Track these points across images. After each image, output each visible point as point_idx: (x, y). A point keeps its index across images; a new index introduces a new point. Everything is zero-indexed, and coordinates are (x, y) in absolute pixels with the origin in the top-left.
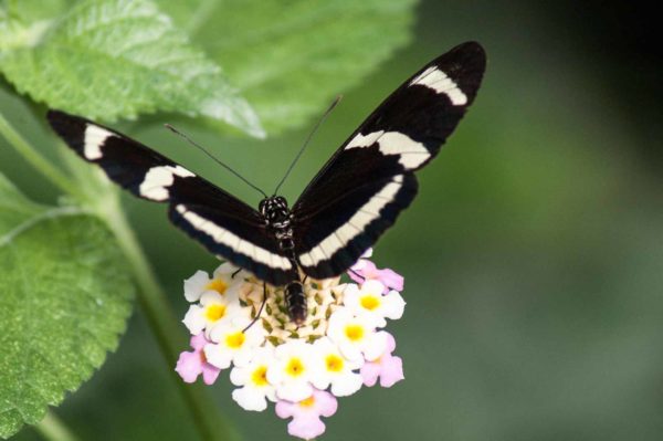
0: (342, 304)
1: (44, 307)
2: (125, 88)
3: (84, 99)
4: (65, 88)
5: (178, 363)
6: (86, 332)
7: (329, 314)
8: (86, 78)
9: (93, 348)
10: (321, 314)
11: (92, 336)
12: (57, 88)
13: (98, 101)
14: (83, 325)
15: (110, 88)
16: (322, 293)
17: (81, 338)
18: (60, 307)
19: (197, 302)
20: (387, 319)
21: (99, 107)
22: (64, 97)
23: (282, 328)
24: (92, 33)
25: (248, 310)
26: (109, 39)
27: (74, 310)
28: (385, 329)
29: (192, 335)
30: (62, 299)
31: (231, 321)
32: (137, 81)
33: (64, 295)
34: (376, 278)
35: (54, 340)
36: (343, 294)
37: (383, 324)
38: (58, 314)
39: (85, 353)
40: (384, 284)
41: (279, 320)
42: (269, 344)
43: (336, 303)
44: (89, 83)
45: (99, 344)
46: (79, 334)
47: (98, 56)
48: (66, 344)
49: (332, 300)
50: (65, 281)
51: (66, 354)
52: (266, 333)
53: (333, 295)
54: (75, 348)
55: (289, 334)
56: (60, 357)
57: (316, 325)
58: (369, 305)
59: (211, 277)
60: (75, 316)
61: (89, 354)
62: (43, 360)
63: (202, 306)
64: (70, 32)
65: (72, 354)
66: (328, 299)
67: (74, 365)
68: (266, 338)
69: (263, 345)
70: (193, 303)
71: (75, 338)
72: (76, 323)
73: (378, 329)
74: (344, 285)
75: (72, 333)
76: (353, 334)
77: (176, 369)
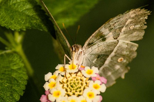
0: (88, 86)
1: (3, 83)
2: (23, 21)
3: (11, 24)
4: (6, 20)
5: (41, 98)
6: (14, 90)
7: (84, 88)
8: (12, 18)
9: (16, 95)
10: (82, 89)
11: (16, 91)
12: (4, 20)
13: (15, 25)
14: (14, 88)
15: (19, 21)
16: (83, 82)
17: (13, 92)
18: (7, 82)
19: (48, 81)
20: (100, 92)
21: (15, 27)
22: (6, 23)
23: (71, 91)
24: (15, 4)
25: (62, 85)
26: (19, 6)
27: (11, 83)
28: (100, 95)
29: (45, 91)
30: (7, 80)
31: (57, 88)
32: (26, 19)
33: (8, 79)
34: (99, 80)
35: (6, 93)
36: (89, 83)
37: (99, 93)
38: (6, 85)
39: (14, 97)
40: (101, 81)
41: (70, 89)
42: (67, 96)
43: (86, 86)
44: (13, 19)
45: (18, 94)
46: (12, 91)
47: (16, 11)
48: (9, 94)
49: (85, 85)
50: (8, 74)
51: (9, 97)
52: (66, 92)
53: (86, 83)
54: (12, 95)
55: (72, 93)
56: (7, 98)
57: (80, 91)
58: (96, 87)
59: (53, 74)
60: (11, 85)
61: (15, 97)
62: (3, 99)
63: (49, 83)
64: (8, 4)
65: (11, 97)
66: (84, 84)
67: (11, 100)
68: (66, 94)
69: (65, 96)
70: (47, 81)
71: (11, 92)
72: (12, 87)
73: (98, 95)
74: (90, 81)
75: (10, 90)
76: (90, 95)
77: (40, 100)
